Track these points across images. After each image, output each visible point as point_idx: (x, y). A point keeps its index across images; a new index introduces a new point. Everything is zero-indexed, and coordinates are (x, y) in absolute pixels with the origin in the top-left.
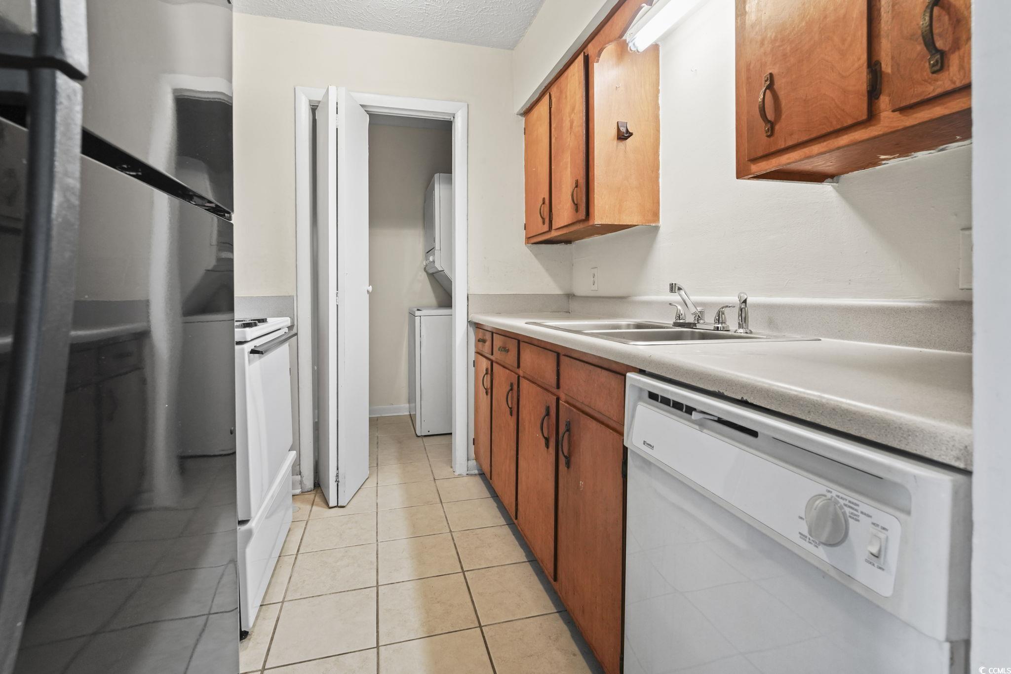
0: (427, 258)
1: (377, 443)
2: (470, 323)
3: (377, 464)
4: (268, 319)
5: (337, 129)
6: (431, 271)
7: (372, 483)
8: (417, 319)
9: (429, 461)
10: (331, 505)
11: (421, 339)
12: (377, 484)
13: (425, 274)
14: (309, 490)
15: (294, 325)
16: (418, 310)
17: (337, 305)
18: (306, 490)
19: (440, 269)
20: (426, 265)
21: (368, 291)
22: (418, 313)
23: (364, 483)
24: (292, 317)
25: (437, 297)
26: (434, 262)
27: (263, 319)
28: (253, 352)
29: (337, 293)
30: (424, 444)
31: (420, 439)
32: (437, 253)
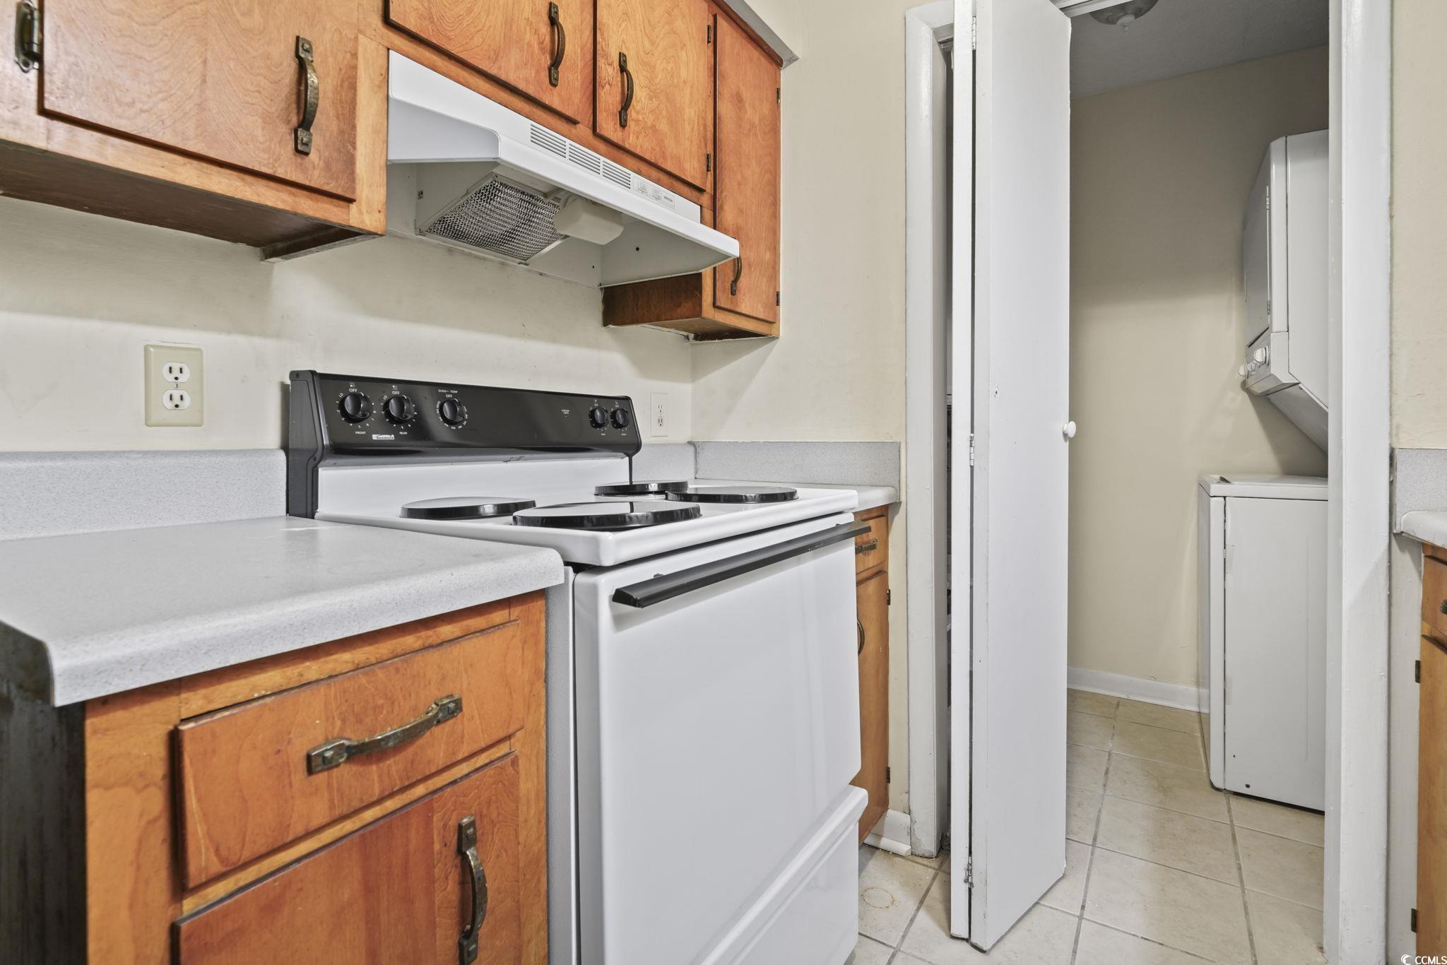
0: (1249, 358)
1: (1107, 772)
2: (1399, 538)
3: (1095, 839)
4: (801, 492)
5: (974, 52)
6: (1258, 389)
7: (1066, 899)
8: (1216, 504)
9: (1243, 892)
10: (954, 931)
11: (1225, 554)
12: (1083, 907)
13: (1244, 396)
14: (927, 855)
15: (900, 503)
16: (1223, 480)
17: (972, 467)
18: (920, 853)
19: (1286, 379)
20: (1248, 375)
21: (1065, 435)
22: (1216, 489)
23: (1052, 887)
24: (897, 486)
25: (1277, 449)
26: (1266, 363)
27: (784, 494)
28: (621, 596)
29: (972, 439)
30: (1232, 821)
31: (1221, 798)
32: (1276, 340)
